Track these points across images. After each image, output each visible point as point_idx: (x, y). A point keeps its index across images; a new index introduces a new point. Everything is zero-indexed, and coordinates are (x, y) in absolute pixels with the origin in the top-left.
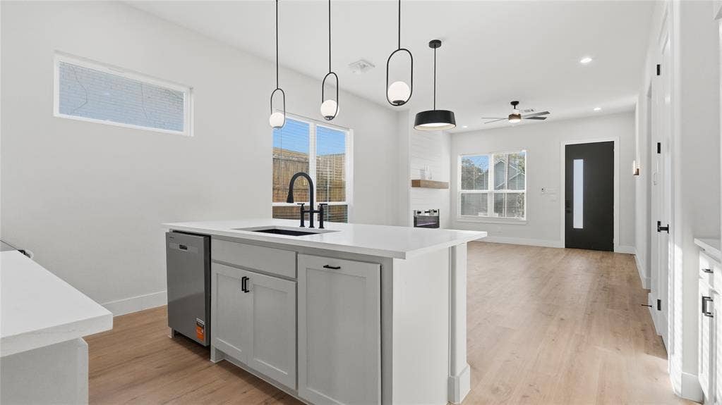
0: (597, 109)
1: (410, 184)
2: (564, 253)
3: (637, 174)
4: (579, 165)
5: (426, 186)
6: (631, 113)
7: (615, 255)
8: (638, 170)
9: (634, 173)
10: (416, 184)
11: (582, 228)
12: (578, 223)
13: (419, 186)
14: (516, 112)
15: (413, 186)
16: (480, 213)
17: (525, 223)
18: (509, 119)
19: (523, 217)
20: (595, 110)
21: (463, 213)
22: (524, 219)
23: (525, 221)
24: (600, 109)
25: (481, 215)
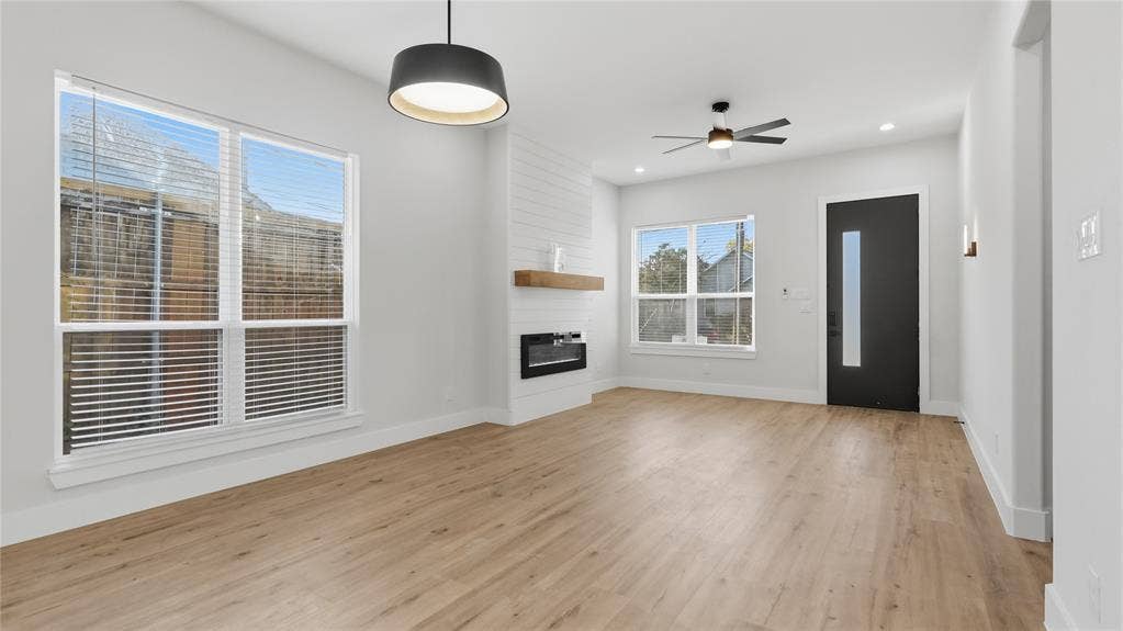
0: (887, 127)
1: (510, 279)
2: (825, 416)
3: (973, 253)
4: (852, 241)
5: (543, 285)
6: (949, 137)
7: (922, 422)
8: (974, 244)
9: (966, 252)
10: (523, 279)
11: (859, 365)
12: (852, 357)
13: (529, 285)
14: (723, 125)
15: (517, 284)
16: (674, 337)
17: (753, 357)
18: (710, 141)
19: (750, 343)
20: (882, 128)
21: (642, 337)
22: (751, 348)
23: (753, 353)
24: (892, 126)
25: (676, 340)
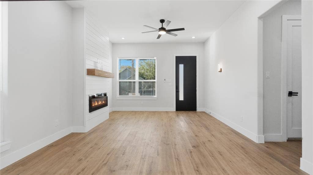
1: (86, 72)
2: (175, 114)
3: (221, 71)
4: (181, 67)
8: (221, 69)
9: (219, 71)
10: (91, 72)
11: (183, 100)
12: (181, 98)
13: (94, 75)
15: (88, 74)
16: (129, 94)
17: (156, 99)
18: (159, 31)
19: (155, 95)
20: (193, 38)
21: (120, 94)
22: (156, 96)
23: (156, 98)
24: (194, 37)
25: (130, 95)
